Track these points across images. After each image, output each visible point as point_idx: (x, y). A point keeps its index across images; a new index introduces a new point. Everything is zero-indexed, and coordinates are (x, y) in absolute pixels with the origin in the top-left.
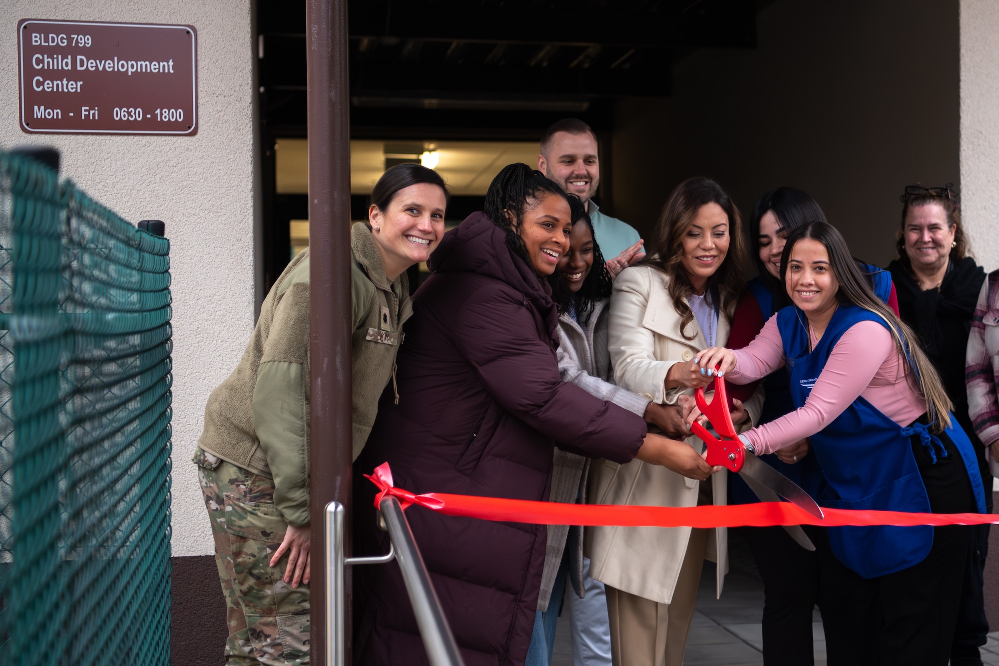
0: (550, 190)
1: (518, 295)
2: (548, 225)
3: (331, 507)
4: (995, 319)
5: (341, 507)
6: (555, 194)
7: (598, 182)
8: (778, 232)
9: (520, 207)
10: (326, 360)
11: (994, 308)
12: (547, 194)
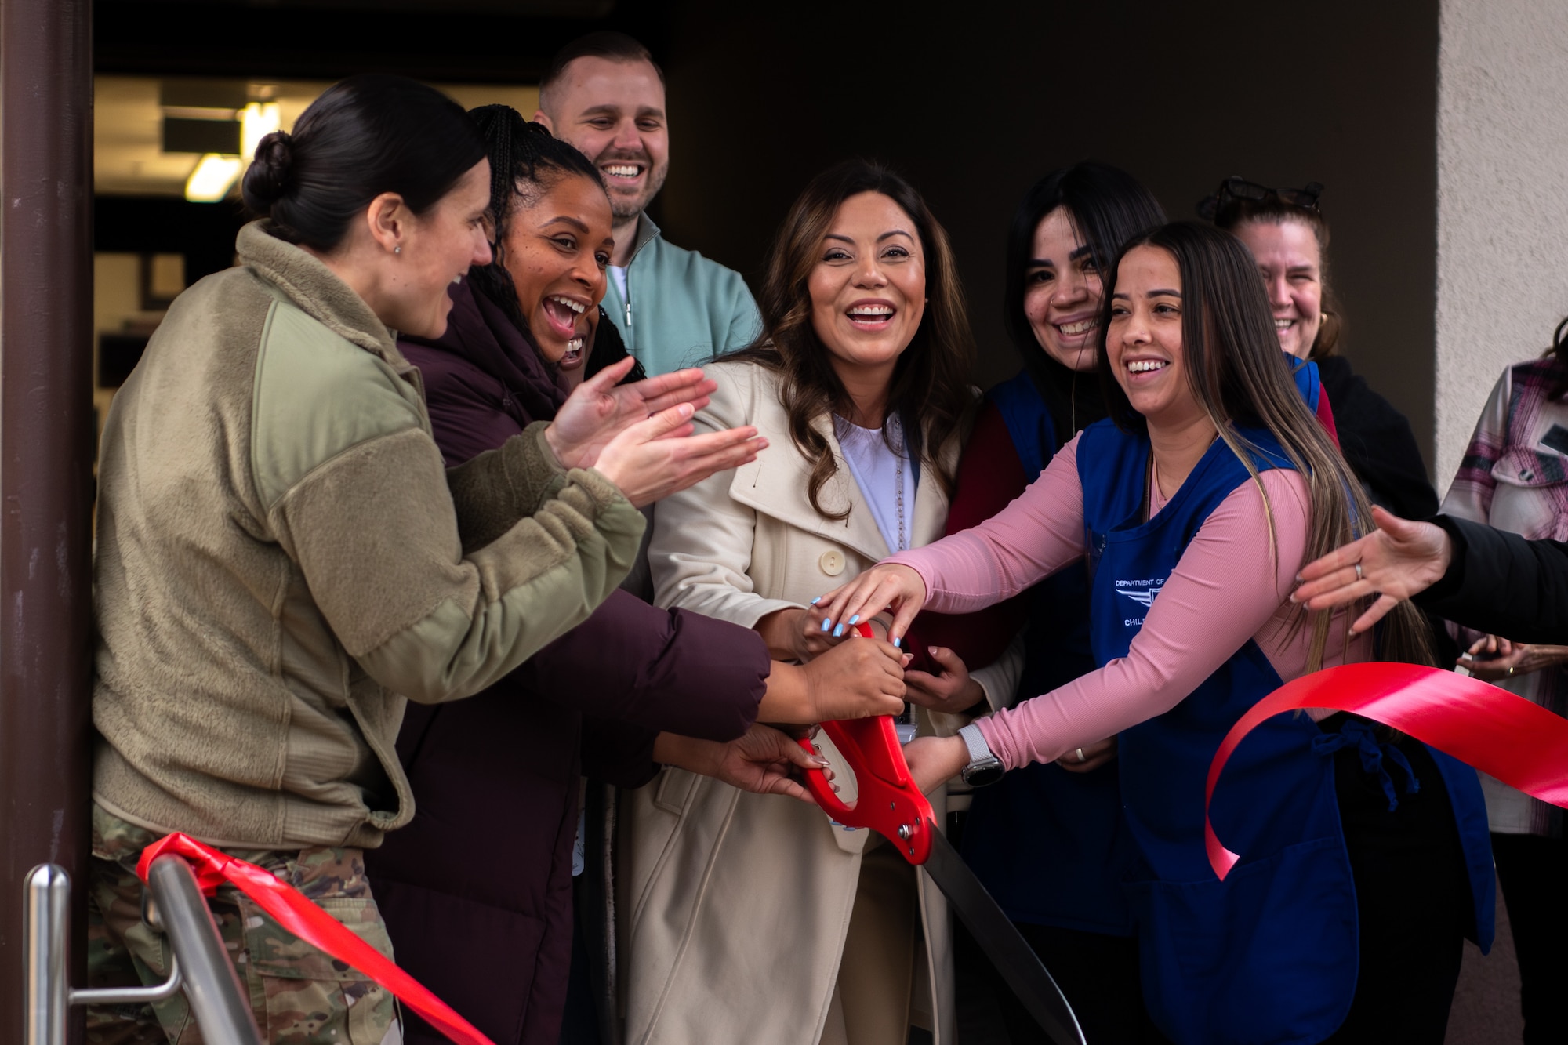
0: (568, 166)
1: (491, 385)
2: (564, 242)
3: (41, 876)
4: (1524, 472)
5: (61, 879)
6: (580, 175)
7: (666, 168)
8: (1074, 256)
9: (502, 200)
10: (35, 551)
11: (1522, 445)
12: (562, 173)
